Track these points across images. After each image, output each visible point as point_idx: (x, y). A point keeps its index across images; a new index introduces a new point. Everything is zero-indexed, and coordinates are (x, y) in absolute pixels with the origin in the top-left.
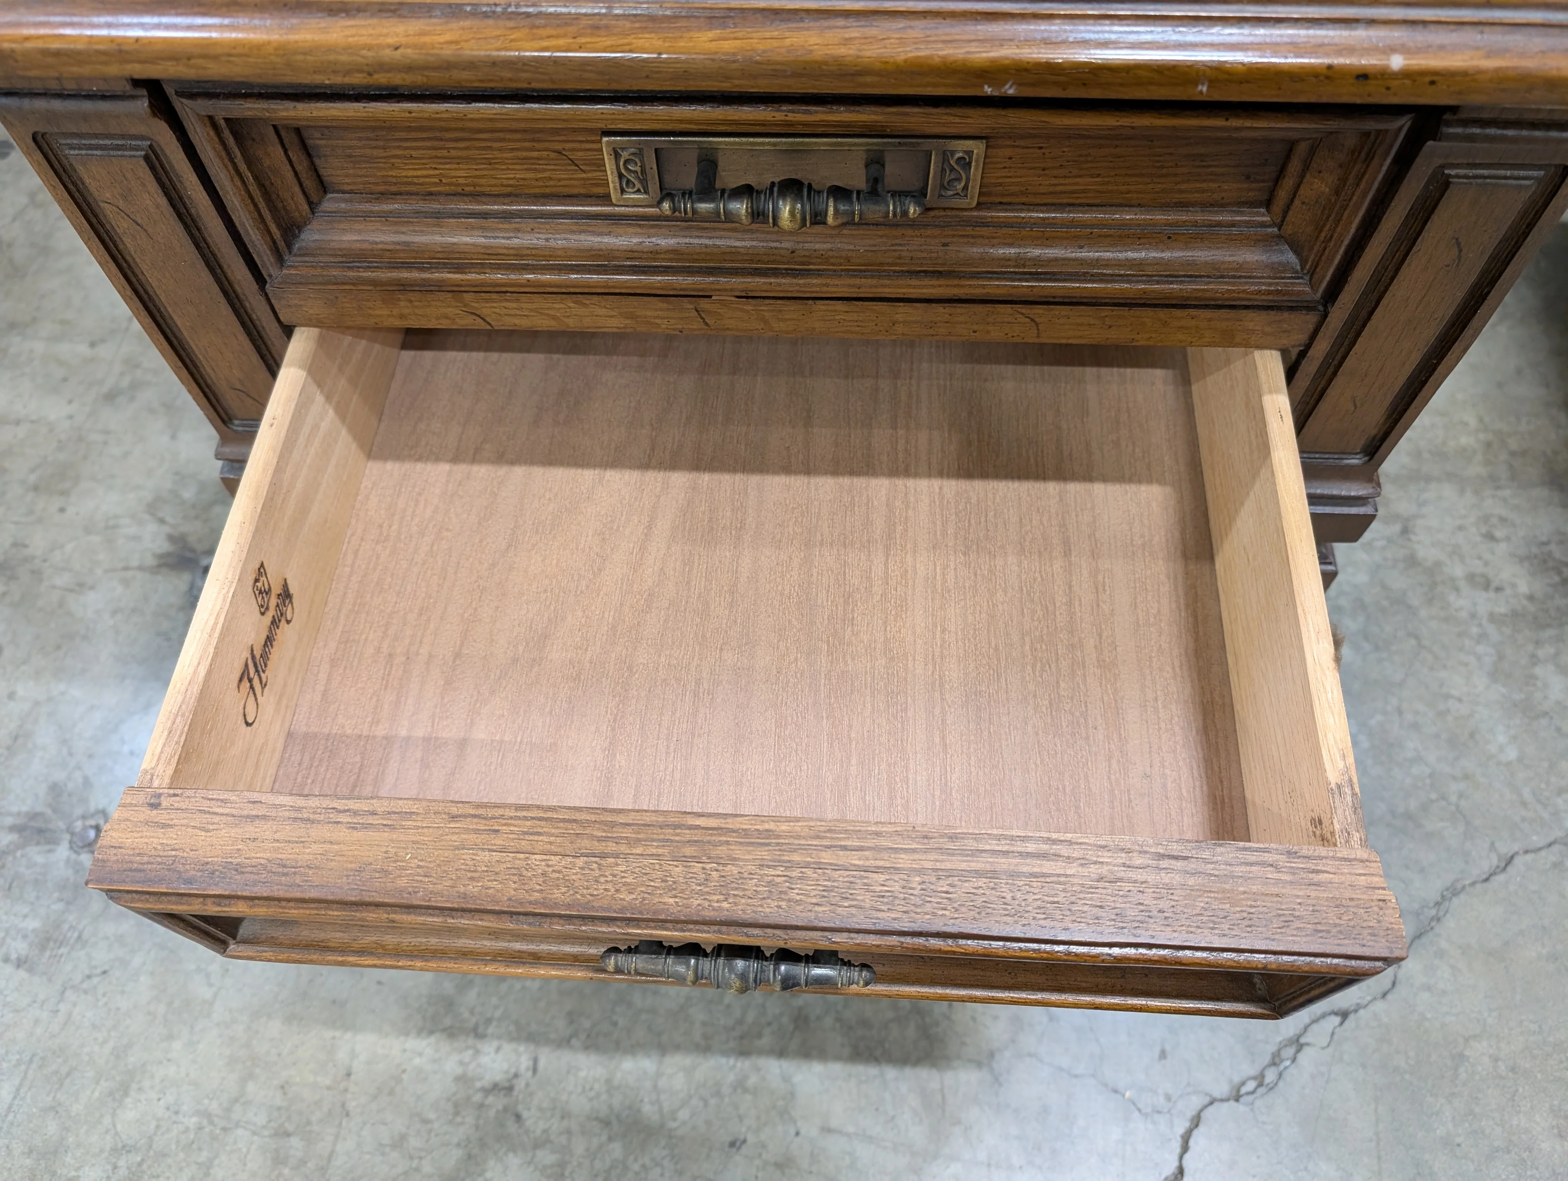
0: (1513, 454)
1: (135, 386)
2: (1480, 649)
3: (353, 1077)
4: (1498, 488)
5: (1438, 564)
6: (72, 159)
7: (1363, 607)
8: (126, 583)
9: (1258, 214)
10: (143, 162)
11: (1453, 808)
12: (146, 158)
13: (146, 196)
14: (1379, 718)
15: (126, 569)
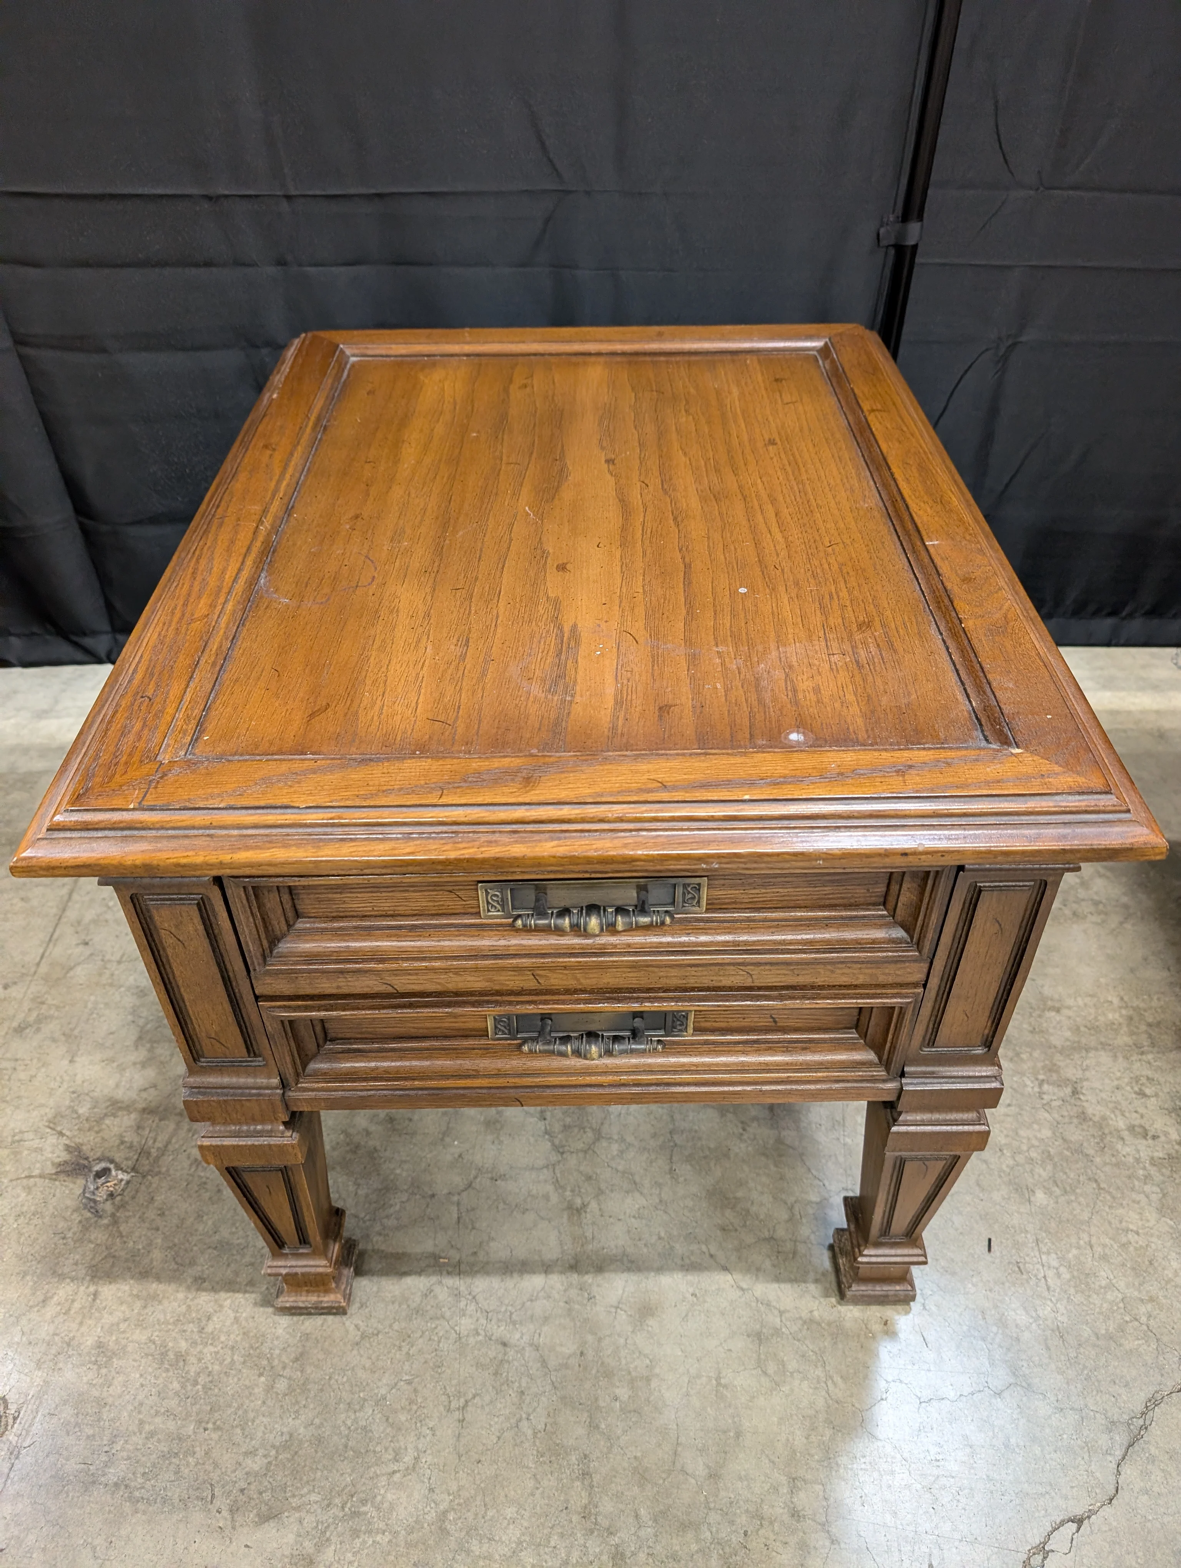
0: (1150, 1025)
1: (39, 1020)
2: (1147, 1188)
4: (1142, 1053)
5: (1104, 1118)
6: (151, 908)
7: (1050, 1157)
8: (28, 1189)
9: (879, 910)
10: (195, 907)
11: (1145, 1327)
12: (198, 904)
13: (191, 925)
14: (1074, 1251)
15: (29, 1177)
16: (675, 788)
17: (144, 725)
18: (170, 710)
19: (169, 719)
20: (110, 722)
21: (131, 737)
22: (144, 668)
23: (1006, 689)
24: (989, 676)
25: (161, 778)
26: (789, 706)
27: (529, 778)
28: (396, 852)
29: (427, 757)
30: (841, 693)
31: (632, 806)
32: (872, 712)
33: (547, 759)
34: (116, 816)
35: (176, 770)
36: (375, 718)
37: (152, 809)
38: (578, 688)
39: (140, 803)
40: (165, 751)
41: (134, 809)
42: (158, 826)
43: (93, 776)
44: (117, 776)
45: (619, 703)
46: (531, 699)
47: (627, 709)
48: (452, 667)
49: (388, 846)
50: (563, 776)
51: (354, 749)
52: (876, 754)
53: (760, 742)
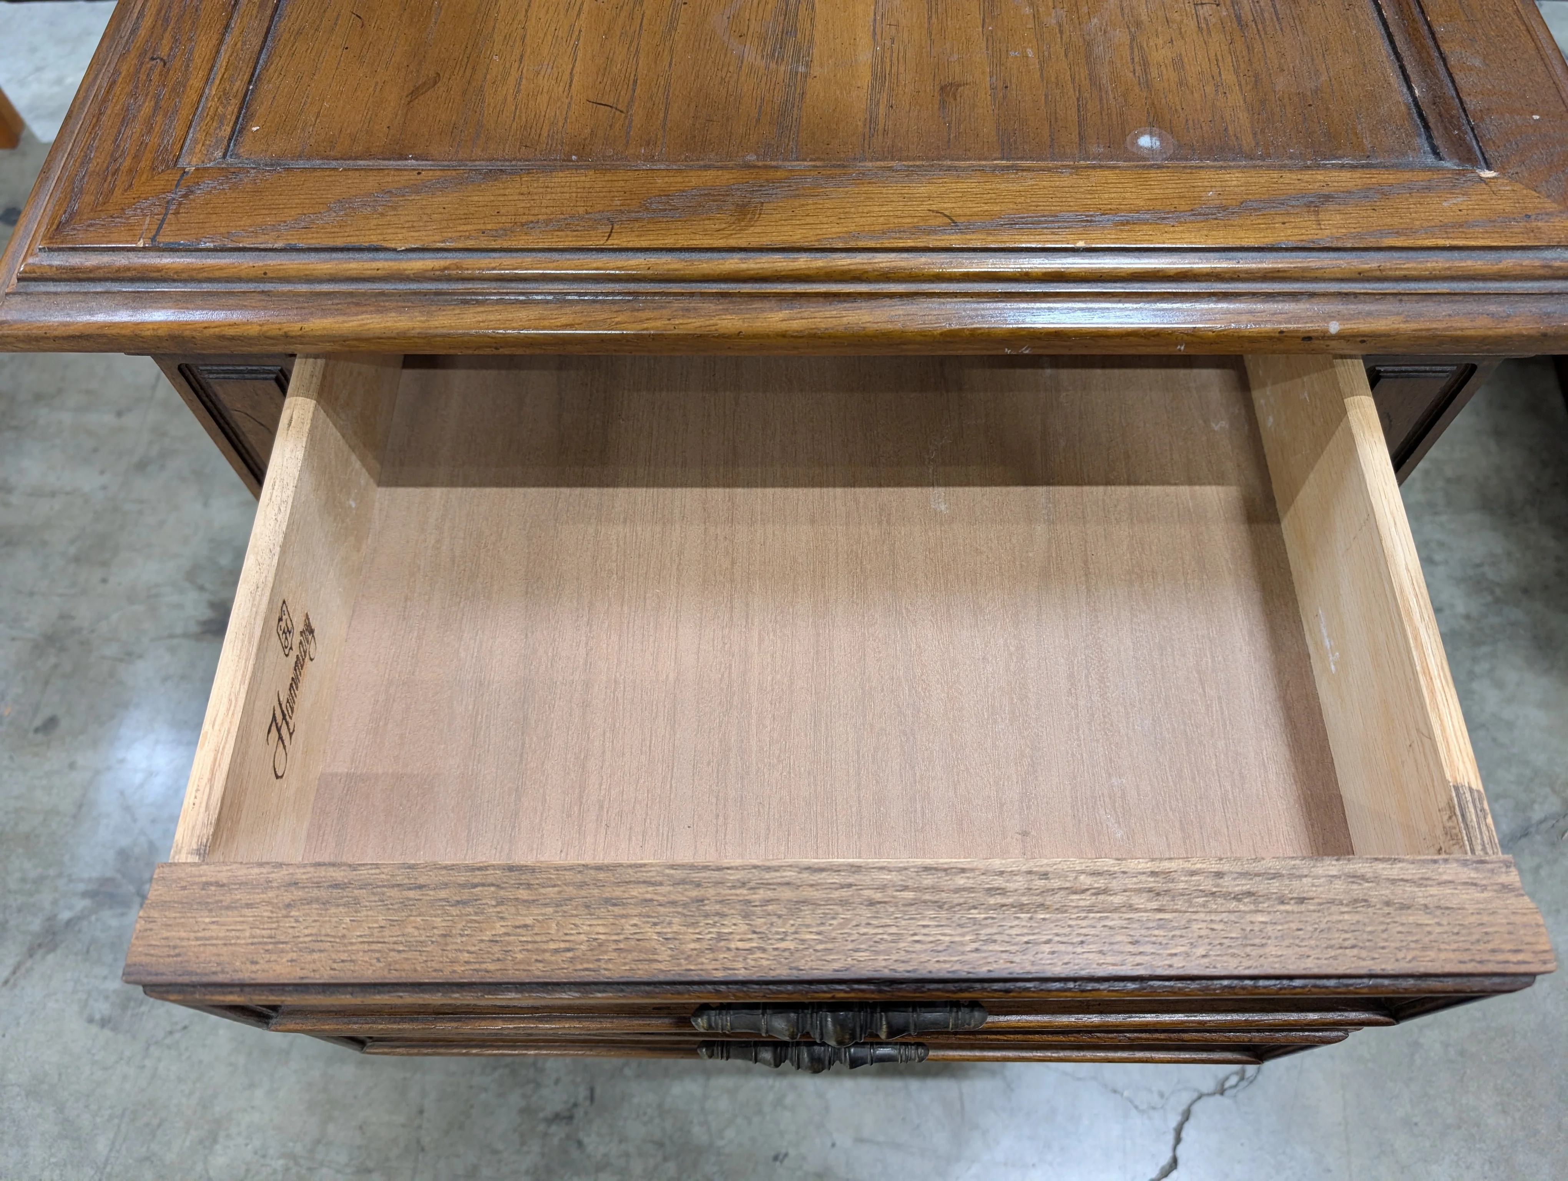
1: (164, 455)
3: (426, 1115)
8: (172, 650)
10: (273, 383)
15: (171, 636)
16: (968, 228)
17: (157, 107)
18: (195, 82)
19: (195, 98)
20: (105, 100)
21: (137, 127)
22: (154, 10)
23: (1470, 69)
24: (1444, 47)
25: (185, 196)
26: (1137, 89)
27: (744, 206)
28: (546, 323)
29: (588, 167)
30: (1215, 70)
31: (905, 255)
32: (1263, 102)
33: (772, 174)
34: (121, 260)
35: (208, 183)
36: (510, 98)
37: (172, 249)
38: (816, 51)
39: (153, 239)
40: (192, 152)
41: (144, 249)
42: (185, 276)
43: (81, 191)
44: (118, 192)
45: (879, 77)
46: (745, 69)
47: (891, 89)
48: (623, 14)
49: (532, 313)
50: (796, 203)
51: (478, 152)
52: (1276, 175)
53: (1094, 149)
